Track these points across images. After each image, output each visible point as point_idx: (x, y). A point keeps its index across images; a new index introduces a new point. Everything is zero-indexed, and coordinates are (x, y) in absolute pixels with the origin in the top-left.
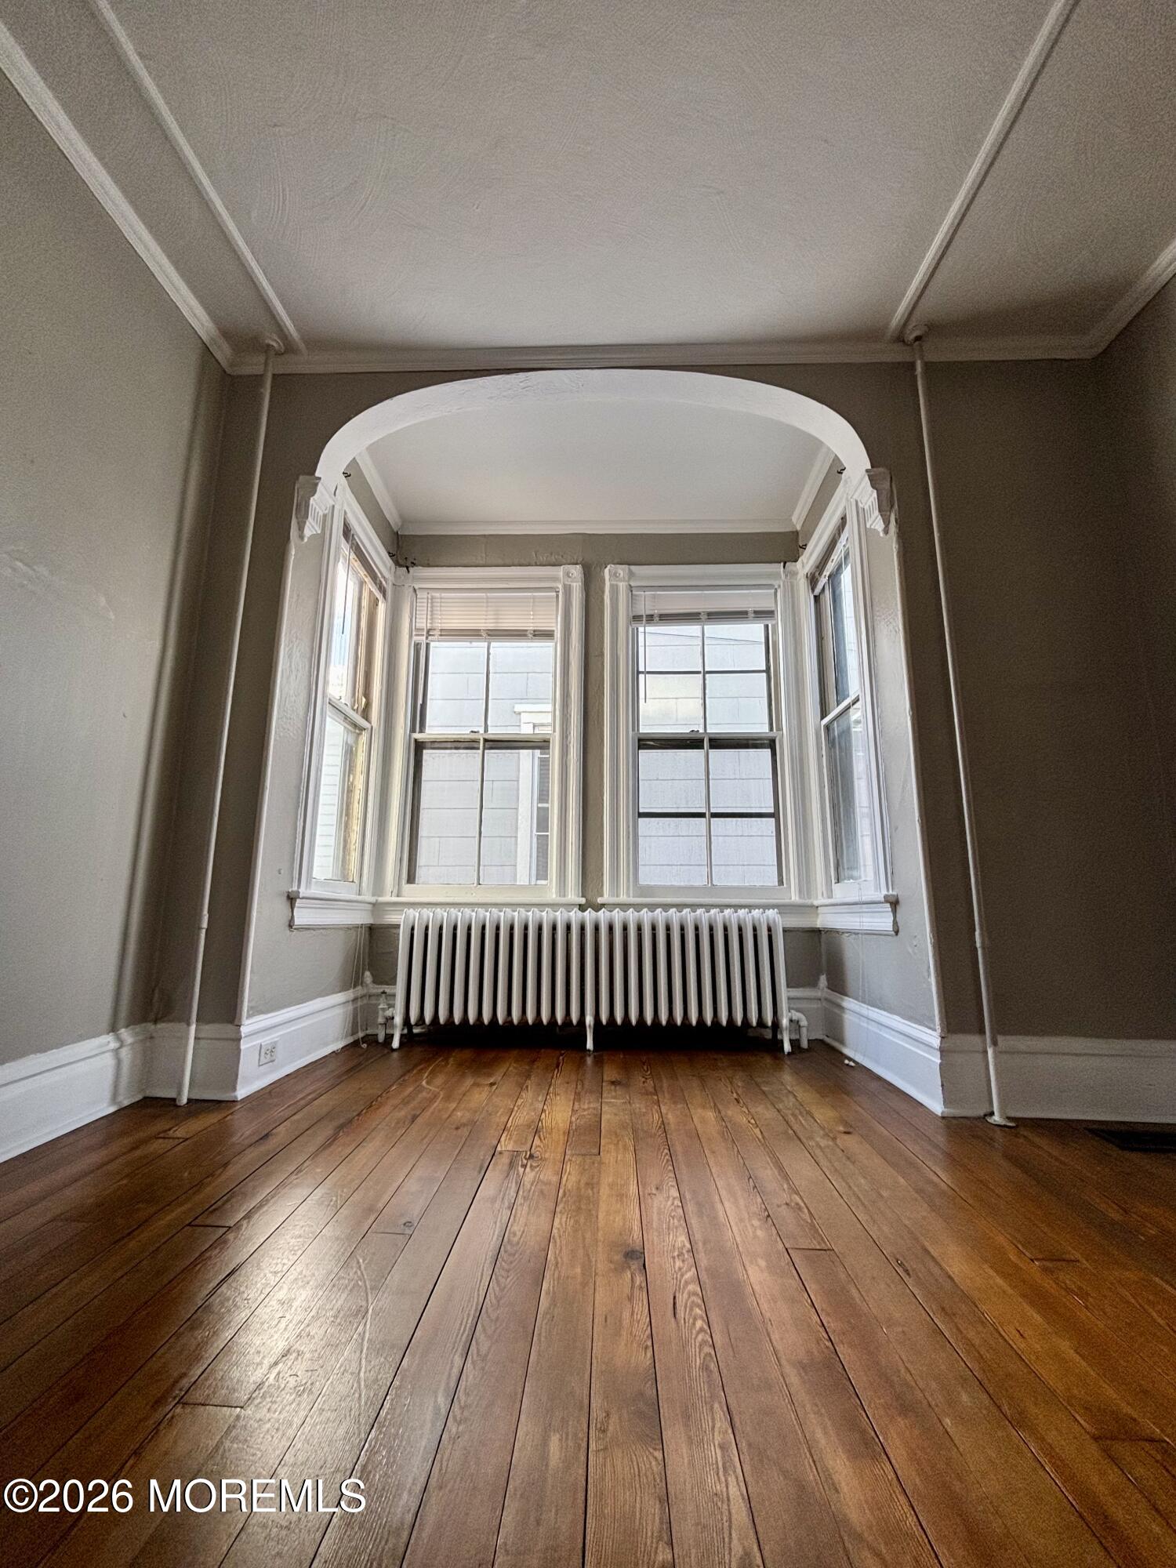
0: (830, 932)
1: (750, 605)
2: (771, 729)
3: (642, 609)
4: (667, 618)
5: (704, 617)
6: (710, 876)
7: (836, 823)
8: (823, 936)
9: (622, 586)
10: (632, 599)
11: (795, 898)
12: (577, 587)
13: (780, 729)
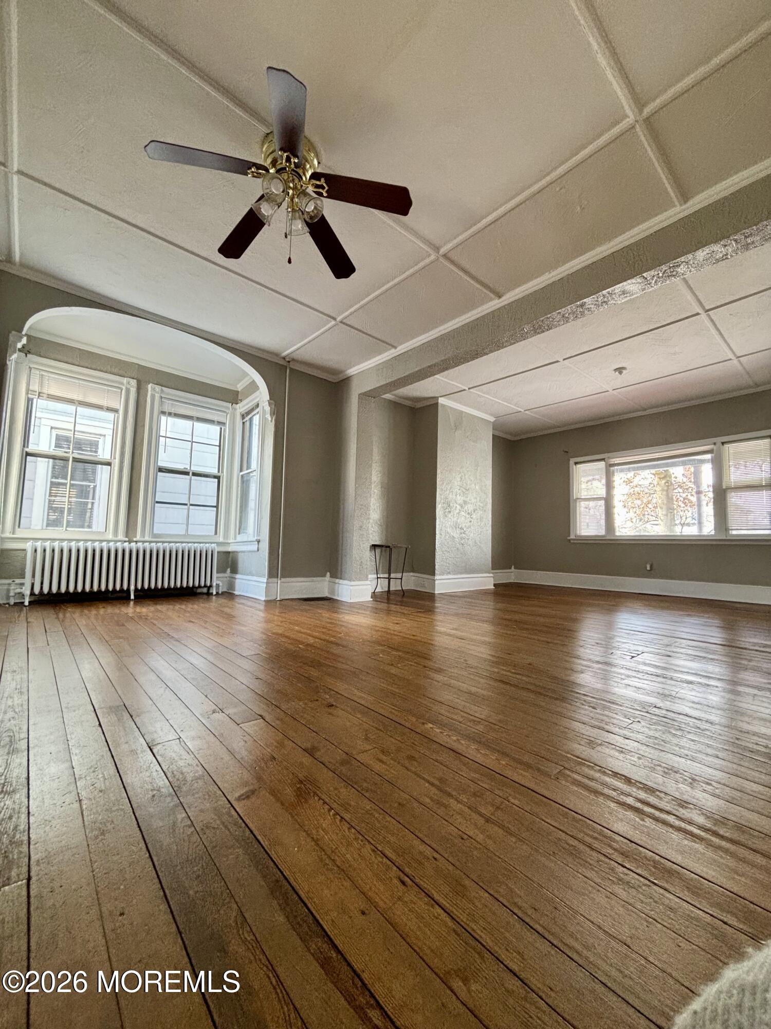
0: (233, 552)
1: (216, 418)
2: (219, 472)
3: (166, 409)
4: (177, 415)
5: (195, 419)
6: (187, 530)
7: (241, 512)
8: (231, 554)
9: (157, 396)
10: (161, 403)
11: (221, 540)
12: (133, 391)
13: (222, 472)
